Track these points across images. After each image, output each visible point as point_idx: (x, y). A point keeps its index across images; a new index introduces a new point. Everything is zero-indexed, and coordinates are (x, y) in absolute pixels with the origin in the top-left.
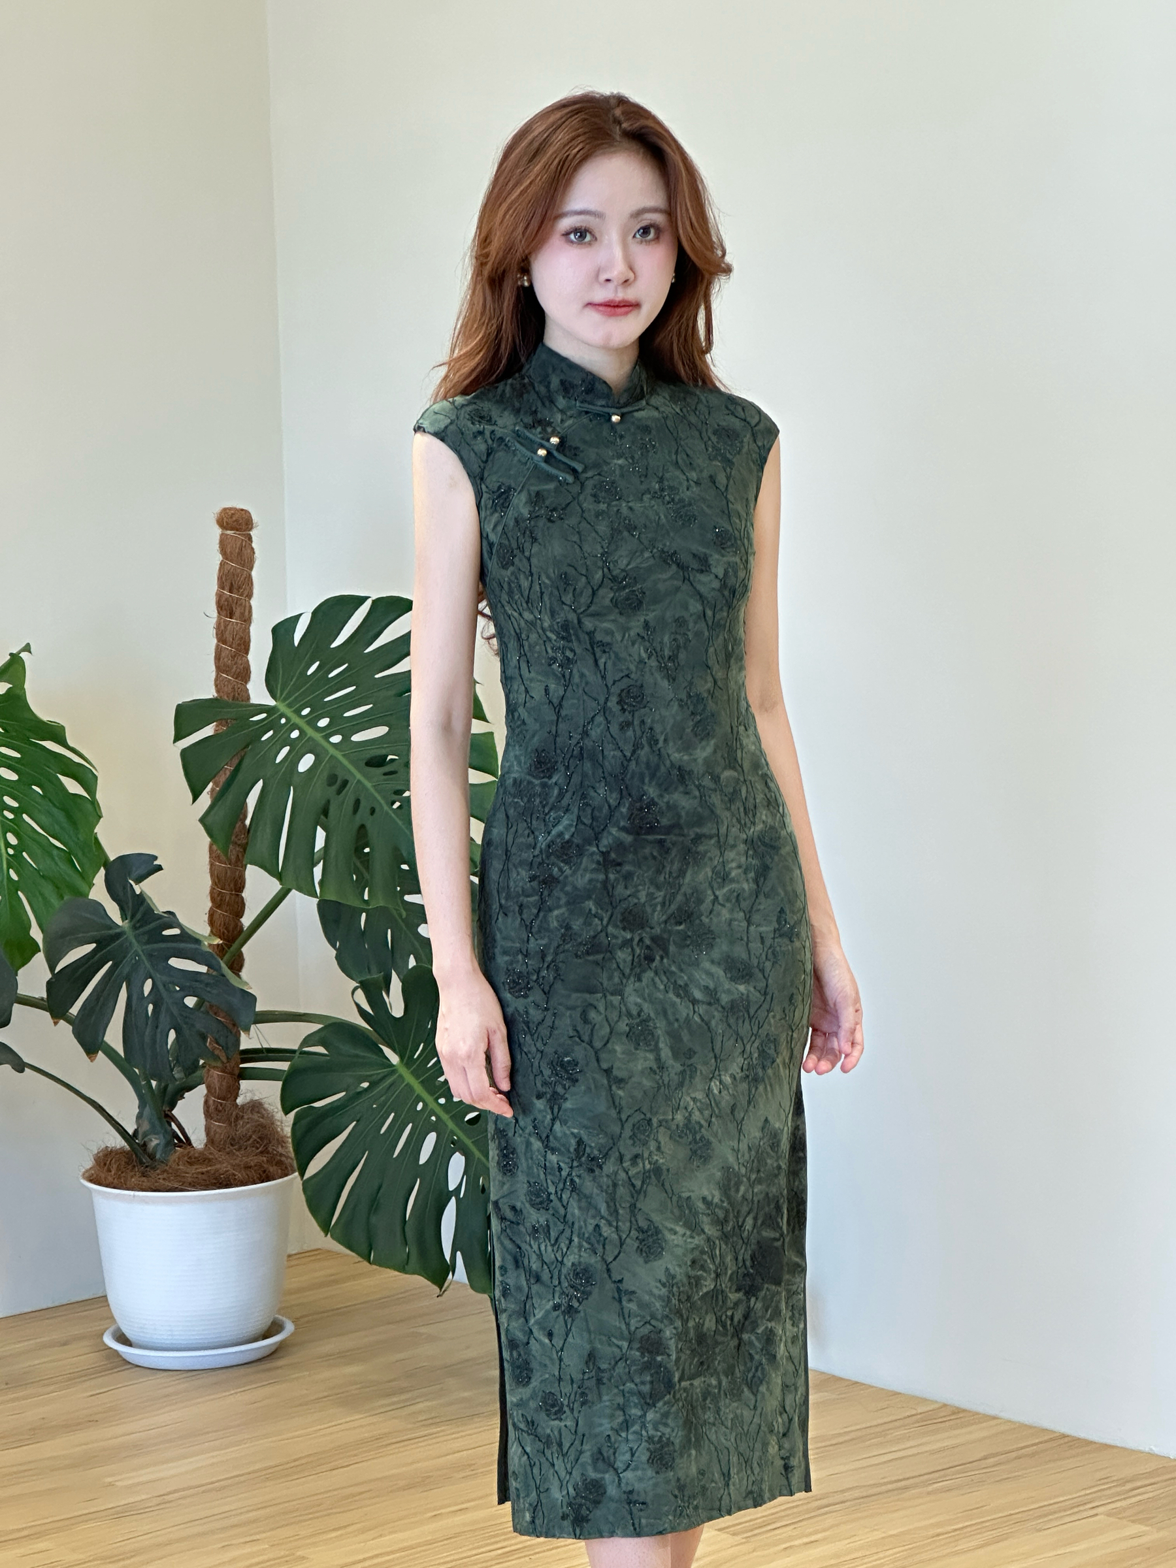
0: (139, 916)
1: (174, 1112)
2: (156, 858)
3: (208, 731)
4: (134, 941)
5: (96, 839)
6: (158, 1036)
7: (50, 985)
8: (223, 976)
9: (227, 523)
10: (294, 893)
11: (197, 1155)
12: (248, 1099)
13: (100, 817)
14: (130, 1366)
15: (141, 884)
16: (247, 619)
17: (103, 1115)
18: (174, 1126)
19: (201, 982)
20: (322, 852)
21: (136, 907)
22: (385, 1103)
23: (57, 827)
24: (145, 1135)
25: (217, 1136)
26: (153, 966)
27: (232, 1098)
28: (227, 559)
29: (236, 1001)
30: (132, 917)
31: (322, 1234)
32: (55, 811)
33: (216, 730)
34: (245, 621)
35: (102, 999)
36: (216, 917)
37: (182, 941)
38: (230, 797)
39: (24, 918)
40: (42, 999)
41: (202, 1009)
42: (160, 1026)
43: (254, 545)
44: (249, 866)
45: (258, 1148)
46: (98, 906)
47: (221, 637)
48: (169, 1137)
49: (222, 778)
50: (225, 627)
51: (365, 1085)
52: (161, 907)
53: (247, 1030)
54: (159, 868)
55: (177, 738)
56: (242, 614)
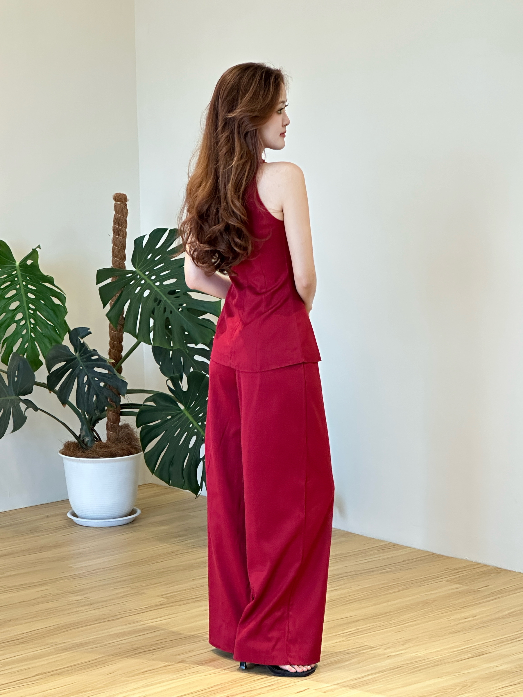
0: (82, 352)
1: (95, 428)
2: (89, 329)
3: (109, 281)
4: (80, 361)
5: (65, 322)
6: (90, 398)
7: (48, 378)
8: (115, 374)
9: (117, 199)
10: (142, 343)
11: (103, 445)
12: (123, 423)
13: (67, 313)
14: (77, 525)
15: (83, 339)
16: (125, 237)
17: (67, 429)
18: (94, 433)
19: (106, 377)
20: (153, 327)
21: (81, 348)
22: (176, 425)
23: (50, 316)
24: (84, 436)
25: (111, 438)
26: (87, 370)
27: (117, 423)
28: (117, 213)
29: (120, 384)
30: (80, 352)
31: (151, 474)
32: (49, 310)
33: (112, 280)
34: (124, 237)
35: (68, 383)
36: (112, 352)
37: (98, 361)
38: (118, 306)
39: (37, 352)
40: (44, 383)
41: (107, 387)
42: (91, 394)
43: (127, 208)
44: (124, 333)
45: (127, 442)
46: (66, 347)
47: (115, 243)
48: (93, 438)
49: (115, 299)
50: (116, 240)
51: (169, 417)
52: (91, 348)
53: (124, 396)
54: (90, 333)
55: (98, 283)
56: (123, 235)
